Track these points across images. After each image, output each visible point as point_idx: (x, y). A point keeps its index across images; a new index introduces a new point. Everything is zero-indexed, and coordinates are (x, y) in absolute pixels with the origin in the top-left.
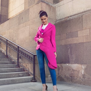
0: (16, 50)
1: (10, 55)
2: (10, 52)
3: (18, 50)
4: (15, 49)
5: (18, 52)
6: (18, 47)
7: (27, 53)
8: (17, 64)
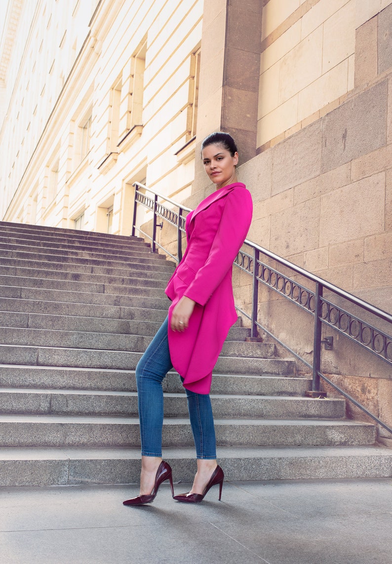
0: (308, 304)
1: (273, 326)
2: (269, 314)
3: (320, 303)
4: (299, 299)
5: (319, 314)
6: (321, 286)
7: (370, 321)
8: (310, 377)
